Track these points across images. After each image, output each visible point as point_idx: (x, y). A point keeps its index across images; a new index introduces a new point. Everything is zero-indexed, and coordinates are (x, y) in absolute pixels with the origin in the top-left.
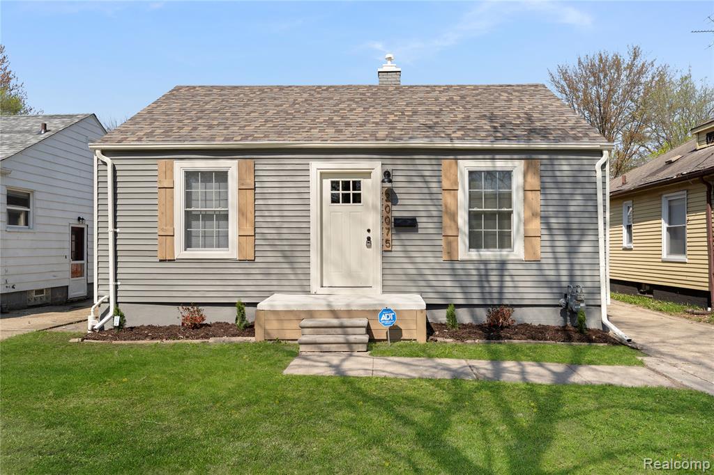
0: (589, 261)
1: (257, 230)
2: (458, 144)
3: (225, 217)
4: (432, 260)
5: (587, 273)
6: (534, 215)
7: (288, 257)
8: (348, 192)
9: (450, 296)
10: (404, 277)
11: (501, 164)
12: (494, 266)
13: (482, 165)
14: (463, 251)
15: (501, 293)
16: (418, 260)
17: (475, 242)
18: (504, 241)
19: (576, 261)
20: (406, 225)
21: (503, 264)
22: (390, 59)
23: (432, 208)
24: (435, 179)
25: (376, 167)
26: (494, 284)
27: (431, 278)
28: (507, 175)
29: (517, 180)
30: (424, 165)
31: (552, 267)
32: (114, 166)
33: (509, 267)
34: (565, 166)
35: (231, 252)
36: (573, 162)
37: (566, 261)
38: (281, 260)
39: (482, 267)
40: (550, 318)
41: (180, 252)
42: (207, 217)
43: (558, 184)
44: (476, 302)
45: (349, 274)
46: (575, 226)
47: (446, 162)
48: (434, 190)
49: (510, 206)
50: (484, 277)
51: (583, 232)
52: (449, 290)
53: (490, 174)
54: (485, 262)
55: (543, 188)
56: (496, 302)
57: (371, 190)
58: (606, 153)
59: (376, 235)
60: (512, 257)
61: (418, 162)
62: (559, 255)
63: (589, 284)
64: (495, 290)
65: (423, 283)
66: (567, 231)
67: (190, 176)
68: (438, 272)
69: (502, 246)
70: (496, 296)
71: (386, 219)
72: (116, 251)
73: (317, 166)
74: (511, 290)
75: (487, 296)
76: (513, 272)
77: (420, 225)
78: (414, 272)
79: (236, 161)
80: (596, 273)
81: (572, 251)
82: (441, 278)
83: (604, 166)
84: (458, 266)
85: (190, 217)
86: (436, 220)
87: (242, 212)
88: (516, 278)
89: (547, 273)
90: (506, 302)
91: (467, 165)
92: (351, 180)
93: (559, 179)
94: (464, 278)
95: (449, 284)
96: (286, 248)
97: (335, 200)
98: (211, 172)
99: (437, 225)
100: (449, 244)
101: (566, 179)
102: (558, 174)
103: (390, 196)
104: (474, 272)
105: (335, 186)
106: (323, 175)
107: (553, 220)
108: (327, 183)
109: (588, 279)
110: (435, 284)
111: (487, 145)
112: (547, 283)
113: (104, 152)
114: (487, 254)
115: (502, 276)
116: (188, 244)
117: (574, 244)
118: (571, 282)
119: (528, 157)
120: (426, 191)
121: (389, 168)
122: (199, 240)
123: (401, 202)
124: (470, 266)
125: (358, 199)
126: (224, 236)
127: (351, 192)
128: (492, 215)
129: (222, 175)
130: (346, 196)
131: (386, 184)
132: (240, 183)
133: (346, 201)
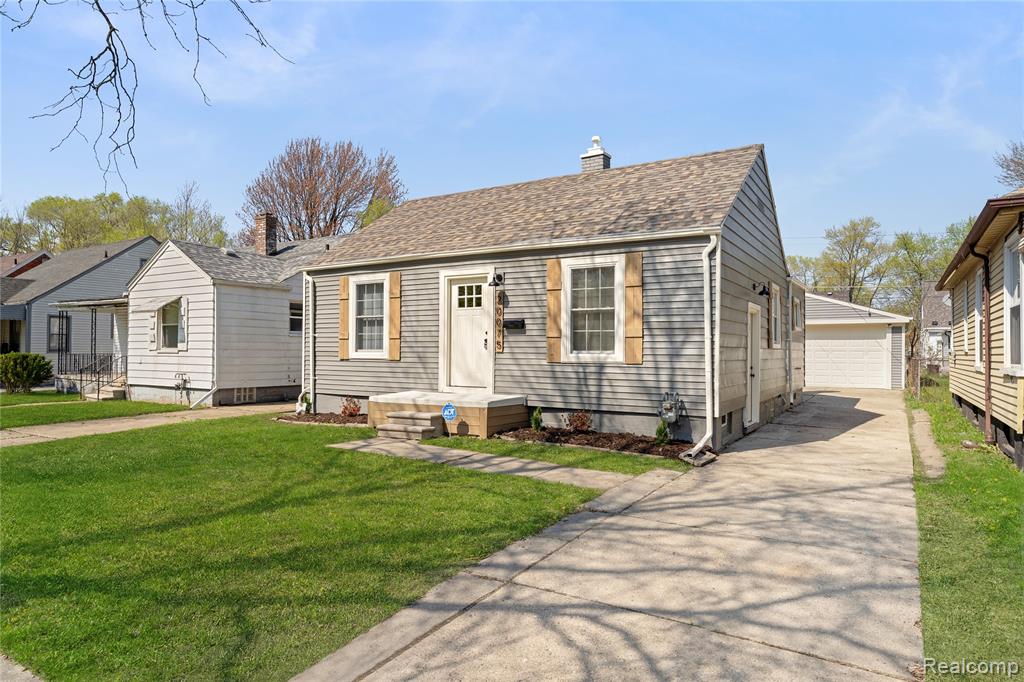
0: (694, 365)
1: (403, 334)
2: (556, 243)
3: (380, 323)
4: (534, 362)
5: (690, 379)
6: (635, 314)
7: (422, 360)
8: (470, 296)
9: (550, 399)
10: (509, 379)
11: (601, 260)
12: (593, 369)
13: (583, 262)
14: (566, 354)
15: (599, 398)
16: (522, 362)
17: (577, 346)
18: (608, 344)
19: (678, 365)
20: (517, 326)
21: (601, 366)
22: (596, 141)
23: (536, 309)
24: (539, 280)
25: (489, 270)
26: (592, 389)
27: (533, 380)
28: (609, 271)
29: (619, 276)
30: (530, 266)
31: (652, 371)
32: (314, 283)
33: (607, 370)
34: (667, 259)
35: (384, 354)
36: (675, 252)
37: (667, 365)
38: (416, 360)
39: (581, 370)
40: (648, 428)
41: (353, 354)
42: (372, 323)
43: (659, 279)
44: (575, 407)
45: (469, 376)
46: (677, 325)
47: (550, 261)
48: (538, 292)
49: (613, 305)
50: (583, 380)
51: (687, 331)
52: (550, 393)
53: (593, 271)
54: (584, 365)
55: (643, 284)
56: (594, 408)
57: (488, 294)
58: (713, 238)
59: (490, 338)
60: (609, 360)
61: (525, 263)
62: (659, 358)
63: (691, 392)
64: (594, 395)
65: (525, 385)
66: (670, 331)
67: (361, 288)
68: (540, 374)
69: (605, 348)
70: (594, 401)
71: (497, 322)
72: (315, 352)
73: (445, 273)
74: (610, 395)
75: (585, 400)
76: (611, 376)
77: (528, 327)
78: (518, 373)
79: (388, 274)
80: (700, 379)
81: (674, 355)
82: (542, 380)
83: (712, 254)
84: (558, 369)
85: (360, 323)
86: (539, 321)
87: (391, 320)
88: (614, 383)
89: (645, 378)
90: (604, 408)
91: (569, 263)
92: (474, 285)
93: (661, 273)
94: (563, 381)
95: (549, 387)
96: (420, 350)
97: (461, 304)
98: (372, 285)
99: (541, 327)
100: (550, 346)
101: (668, 272)
102: (659, 267)
103: (502, 299)
104: (573, 375)
105: (461, 291)
106: (451, 282)
107: (654, 319)
108: (455, 289)
109: (690, 386)
110: (536, 386)
111: (582, 242)
112: (646, 391)
113: (309, 273)
114: (586, 356)
115: (600, 380)
116: (360, 346)
117: (678, 345)
118: (672, 388)
119: (627, 250)
120: (530, 292)
121: (499, 272)
122: (366, 343)
123: (511, 304)
124: (570, 369)
125: (479, 303)
126: (381, 339)
127: (474, 296)
128: (596, 315)
129: (380, 287)
130: (470, 300)
131: (498, 288)
132: (391, 292)
133: (470, 305)
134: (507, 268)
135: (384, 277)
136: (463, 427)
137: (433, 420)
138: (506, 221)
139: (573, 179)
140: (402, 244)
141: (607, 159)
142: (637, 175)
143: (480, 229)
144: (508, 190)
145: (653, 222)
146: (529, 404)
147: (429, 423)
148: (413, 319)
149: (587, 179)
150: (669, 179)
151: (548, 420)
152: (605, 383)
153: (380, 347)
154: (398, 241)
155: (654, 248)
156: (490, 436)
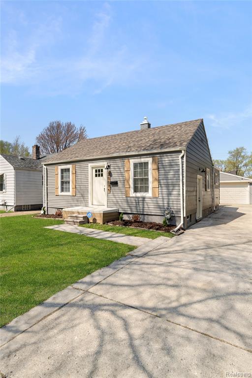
0: (176, 198)
1: (77, 186)
2: (128, 154)
3: (69, 182)
4: (121, 196)
5: (175, 203)
6: (156, 179)
7: (83, 196)
8: (99, 173)
9: (126, 210)
10: (112, 202)
11: (143, 160)
12: (141, 199)
13: (137, 160)
14: (132, 194)
15: (143, 210)
16: (117, 196)
17: (136, 191)
18: (146, 190)
19: (170, 198)
20: (115, 184)
21: (144, 198)
22: (145, 119)
23: (121, 178)
24: (122, 167)
25: (105, 164)
26: (141, 206)
27: (120, 203)
28: (146, 164)
29: (150, 166)
30: (119, 162)
31: (161, 200)
32: (47, 169)
33: (146, 199)
34: (166, 160)
35: (70, 193)
36: (169, 157)
37: (167, 198)
38: (81, 196)
39: (137, 199)
40: (159, 220)
41: (60, 193)
42: (66, 183)
43: (164, 167)
44: (135, 213)
45: (99, 202)
46: (170, 183)
47: (126, 161)
48: (122, 171)
49: (148, 176)
50: (137, 203)
51: (174, 185)
52: (126, 207)
53: (141, 164)
54: (138, 198)
55: (158, 168)
56: (142, 213)
57: (105, 172)
58: (183, 151)
59: (106, 187)
60: (147, 196)
61: (117, 161)
62: (164, 195)
63: (175, 208)
64: (141, 208)
65: (118, 205)
66: (167, 185)
67: (62, 171)
68: (123, 201)
69: (146, 192)
70: (141, 211)
71: (108, 182)
72: (47, 193)
73: (90, 165)
74: (147, 209)
75: (138, 210)
76: (147, 202)
77: (119, 184)
78: (115, 200)
79: (71, 166)
80: (179, 203)
81: (169, 194)
82: (123, 203)
83: (182, 157)
84: (129, 199)
85: (62, 183)
86: (122, 182)
87: (72, 182)
88: (149, 204)
89: (159, 202)
90: (145, 213)
91: (132, 161)
92: (100, 169)
93: (164, 164)
94: (130, 203)
95: (126, 205)
96: (82, 192)
97: (96, 176)
98: (66, 169)
99: (122, 184)
100: (126, 191)
101: (167, 164)
102: (164, 162)
103: (110, 174)
104: (134, 201)
105: (96, 171)
106: (93, 168)
107: (162, 181)
108: (94, 170)
109: (175, 205)
110: (121, 205)
111: (137, 153)
112: (159, 207)
113: (45, 165)
114: (139, 194)
115: (143, 203)
116: (62, 190)
117: (171, 190)
118: (168, 206)
119: (153, 156)
120: (119, 171)
121: (108, 164)
122: (64, 190)
123: (113, 176)
124: (133, 199)
125: (102, 176)
126: (69, 188)
127: (100, 173)
128: (142, 180)
129: (68, 170)
130: (99, 174)
131: (109, 170)
132: (72, 172)
133: (99, 176)
134: (111, 163)
135: (69, 166)
136: (95, 220)
137: (84, 217)
138: (113, 146)
139: (137, 132)
140: (77, 155)
141: (149, 125)
142: (159, 130)
143: (103, 149)
144: (115, 136)
145: (162, 146)
146: (120, 211)
147: (82, 219)
148: (80, 181)
149: (142, 132)
150: (169, 131)
151: (125, 217)
152: (145, 204)
153: (69, 191)
154: (76, 154)
155: (162, 155)
156: (104, 224)
